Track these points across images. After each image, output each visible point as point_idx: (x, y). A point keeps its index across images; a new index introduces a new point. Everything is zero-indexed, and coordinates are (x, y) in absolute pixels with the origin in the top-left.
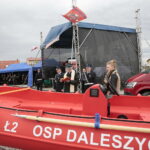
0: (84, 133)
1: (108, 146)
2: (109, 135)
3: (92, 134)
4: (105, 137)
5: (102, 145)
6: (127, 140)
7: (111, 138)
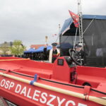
0: (25, 88)
1: (37, 100)
2: (39, 92)
3: (30, 89)
4: (37, 93)
5: (34, 98)
6: (51, 98)
7: (40, 94)
